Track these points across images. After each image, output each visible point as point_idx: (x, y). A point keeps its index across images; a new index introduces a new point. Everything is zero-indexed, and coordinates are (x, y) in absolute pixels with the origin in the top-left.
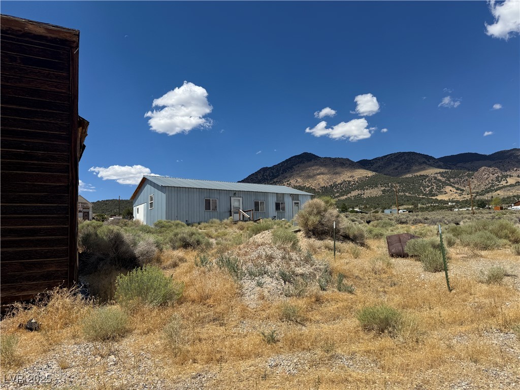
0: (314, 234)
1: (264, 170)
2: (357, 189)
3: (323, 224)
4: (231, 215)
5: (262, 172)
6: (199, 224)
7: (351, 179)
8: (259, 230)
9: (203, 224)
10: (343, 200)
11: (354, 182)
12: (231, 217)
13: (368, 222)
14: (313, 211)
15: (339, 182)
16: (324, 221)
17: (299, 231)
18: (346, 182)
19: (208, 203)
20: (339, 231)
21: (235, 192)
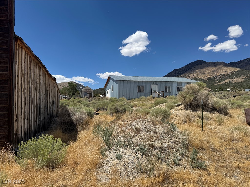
0: (190, 107)
1: (176, 70)
2: (228, 78)
3: (197, 101)
4: (151, 94)
5: (174, 72)
6: (135, 99)
7: (225, 73)
8: (158, 104)
9: (136, 99)
10: (221, 85)
11: (227, 74)
12: (151, 95)
13: (234, 97)
14: (189, 92)
15: (218, 75)
16: (198, 98)
17: (181, 105)
18: (222, 74)
19: (139, 88)
20: (208, 105)
21: (153, 82)
